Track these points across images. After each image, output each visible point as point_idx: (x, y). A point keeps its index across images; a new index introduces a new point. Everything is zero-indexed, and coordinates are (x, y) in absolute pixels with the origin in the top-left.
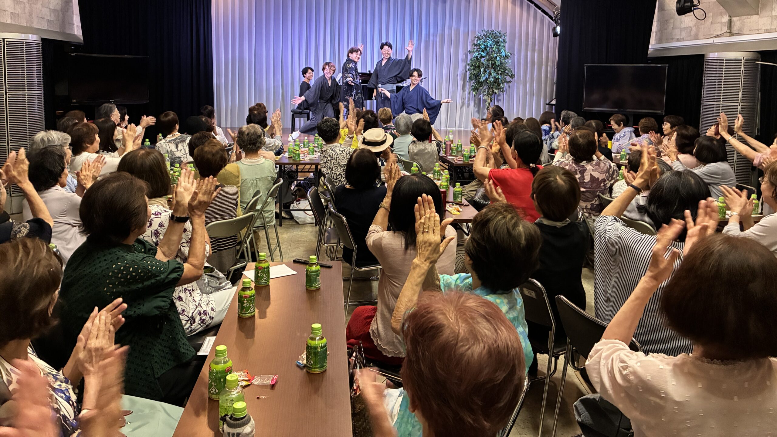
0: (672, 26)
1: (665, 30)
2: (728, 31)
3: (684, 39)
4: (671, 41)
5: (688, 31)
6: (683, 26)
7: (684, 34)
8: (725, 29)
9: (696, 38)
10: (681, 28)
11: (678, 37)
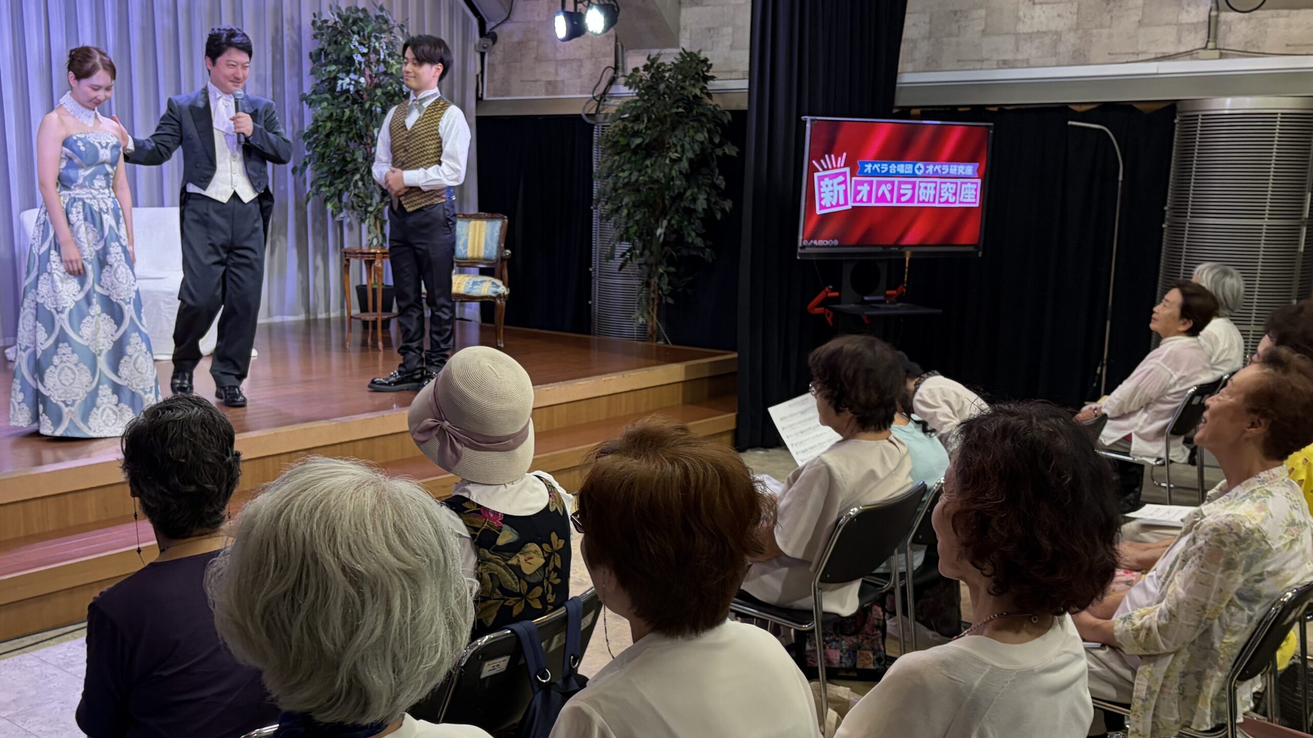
0: (980, 28)
1: (950, 35)
2: (1211, 45)
3: (1032, 62)
4: (978, 66)
5: (1047, 40)
6: (1022, 28)
7: (1029, 50)
8: (1196, 40)
9: (1079, 58)
10: (1017, 34)
11: (1009, 56)
